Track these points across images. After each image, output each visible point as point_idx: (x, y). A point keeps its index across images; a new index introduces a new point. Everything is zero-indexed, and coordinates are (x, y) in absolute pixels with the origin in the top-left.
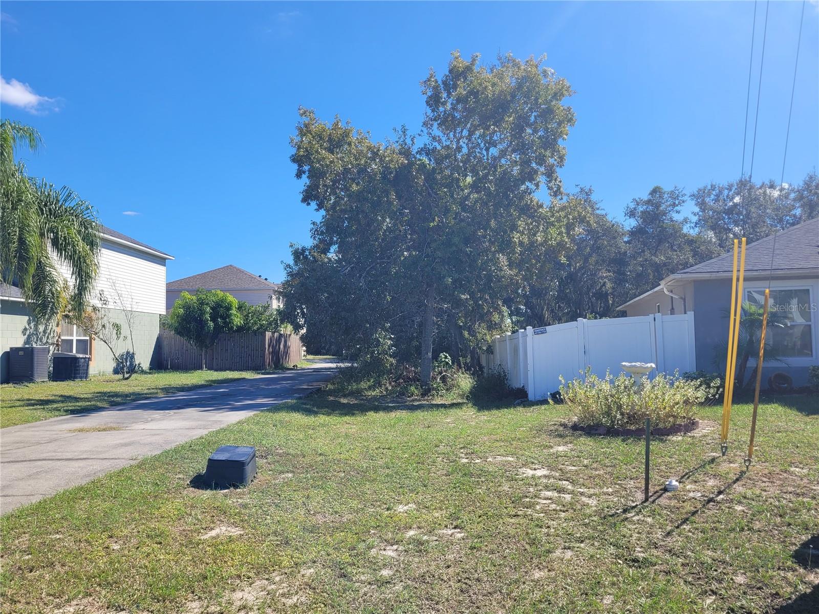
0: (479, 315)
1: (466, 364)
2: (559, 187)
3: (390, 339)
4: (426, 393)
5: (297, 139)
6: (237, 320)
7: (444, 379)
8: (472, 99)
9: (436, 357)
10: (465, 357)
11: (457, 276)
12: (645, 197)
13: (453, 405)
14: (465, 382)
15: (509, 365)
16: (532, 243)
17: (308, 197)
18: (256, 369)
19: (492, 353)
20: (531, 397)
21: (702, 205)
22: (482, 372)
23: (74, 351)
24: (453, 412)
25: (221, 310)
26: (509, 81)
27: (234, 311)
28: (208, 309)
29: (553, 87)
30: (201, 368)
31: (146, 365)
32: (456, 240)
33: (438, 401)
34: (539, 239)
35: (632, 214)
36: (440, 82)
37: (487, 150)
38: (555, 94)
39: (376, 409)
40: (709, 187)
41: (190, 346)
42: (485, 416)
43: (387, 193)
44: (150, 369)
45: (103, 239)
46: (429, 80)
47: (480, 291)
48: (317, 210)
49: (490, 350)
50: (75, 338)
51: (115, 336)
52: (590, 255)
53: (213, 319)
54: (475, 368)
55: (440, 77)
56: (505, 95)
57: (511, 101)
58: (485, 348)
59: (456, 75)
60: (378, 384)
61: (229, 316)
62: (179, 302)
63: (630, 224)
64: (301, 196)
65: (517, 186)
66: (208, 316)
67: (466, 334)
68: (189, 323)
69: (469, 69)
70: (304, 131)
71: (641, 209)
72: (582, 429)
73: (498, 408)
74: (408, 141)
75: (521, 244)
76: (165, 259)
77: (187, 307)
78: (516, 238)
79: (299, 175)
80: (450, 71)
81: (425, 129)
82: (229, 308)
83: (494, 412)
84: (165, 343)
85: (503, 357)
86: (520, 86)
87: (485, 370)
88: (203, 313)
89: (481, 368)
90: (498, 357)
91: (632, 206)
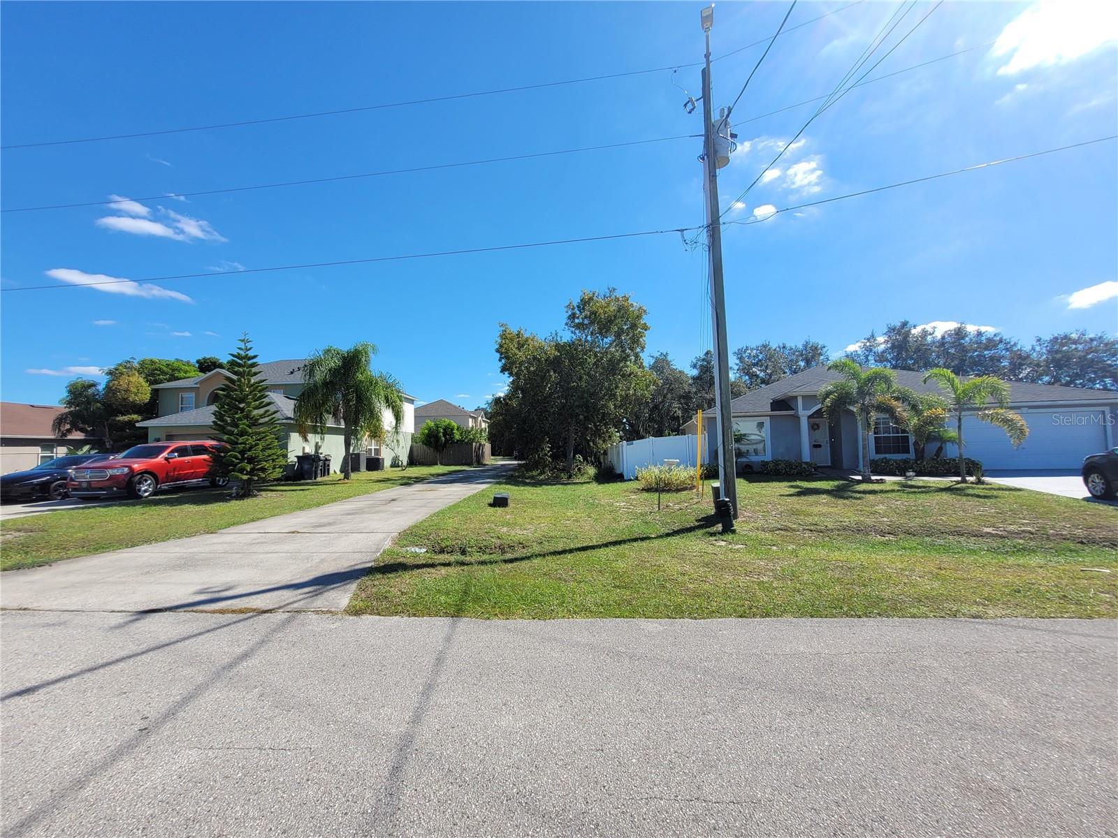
0: (598, 433)
1: (591, 461)
2: (642, 363)
3: (549, 447)
4: (570, 477)
5: (500, 341)
6: (457, 437)
7: (579, 469)
8: (593, 316)
9: (574, 456)
10: (591, 457)
11: (586, 414)
12: (702, 356)
13: (585, 483)
14: (592, 471)
15: (615, 462)
16: (627, 395)
17: (503, 370)
18: (469, 464)
19: (606, 454)
20: (625, 478)
21: (741, 359)
22: (601, 466)
23: (373, 455)
24: (585, 485)
25: (448, 431)
26: (613, 308)
27: (455, 431)
28: (442, 430)
29: (636, 313)
30: (437, 464)
31: (405, 463)
32: (586, 395)
33: (577, 481)
34: (631, 392)
35: (694, 366)
36: (575, 306)
37: (602, 340)
38: (638, 316)
39: (546, 484)
40: (745, 348)
41: (429, 451)
42: (601, 487)
43: (549, 371)
44: (407, 465)
45: (406, 398)
46: (569, 305)
47: (599, 421)
48: (509, 377)
49: (605, 453)
50: (373, 447)
51: (396, 447)
52: (667, 394)
53: (444, 436)
54: (597, 463)
55: (575, 304)
56: (611, 317)
57: (614, 320)
58: (602, 452)
59: (585, 303)
60: (543, 473)
61: (453, 434)
62: (424, 425)
63: (695, 372)
64: (500, 370)
65: (618, 364)
66: (441, 434)
67: (591, 444)
68: (430, 438)
69: (591, 299)
70: (503, 336)
71: (700, 363)
72: (645, 490)
73: (608, 483)
74: (559, 339)
75: (621, 395)
76: (413, 400)
77: (430, 429)
78: (618, 392)
79: (500, 360)
80: (581, 301)
81: (566, 327)
82: (452, 430)
83: (606, 485)
84: (415, 449)
85: (612, 457)
86: (619, 311)
87: (603, 465)
88: (439, 432)
89: (600, 463)
90: (609, 458)
91: (695, 361)
